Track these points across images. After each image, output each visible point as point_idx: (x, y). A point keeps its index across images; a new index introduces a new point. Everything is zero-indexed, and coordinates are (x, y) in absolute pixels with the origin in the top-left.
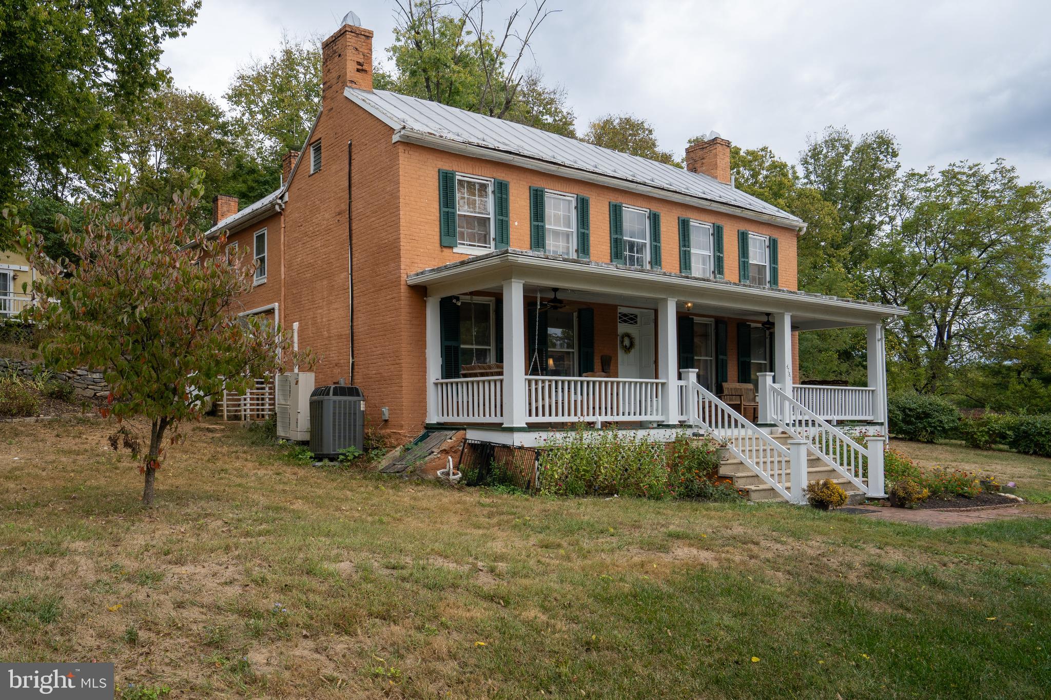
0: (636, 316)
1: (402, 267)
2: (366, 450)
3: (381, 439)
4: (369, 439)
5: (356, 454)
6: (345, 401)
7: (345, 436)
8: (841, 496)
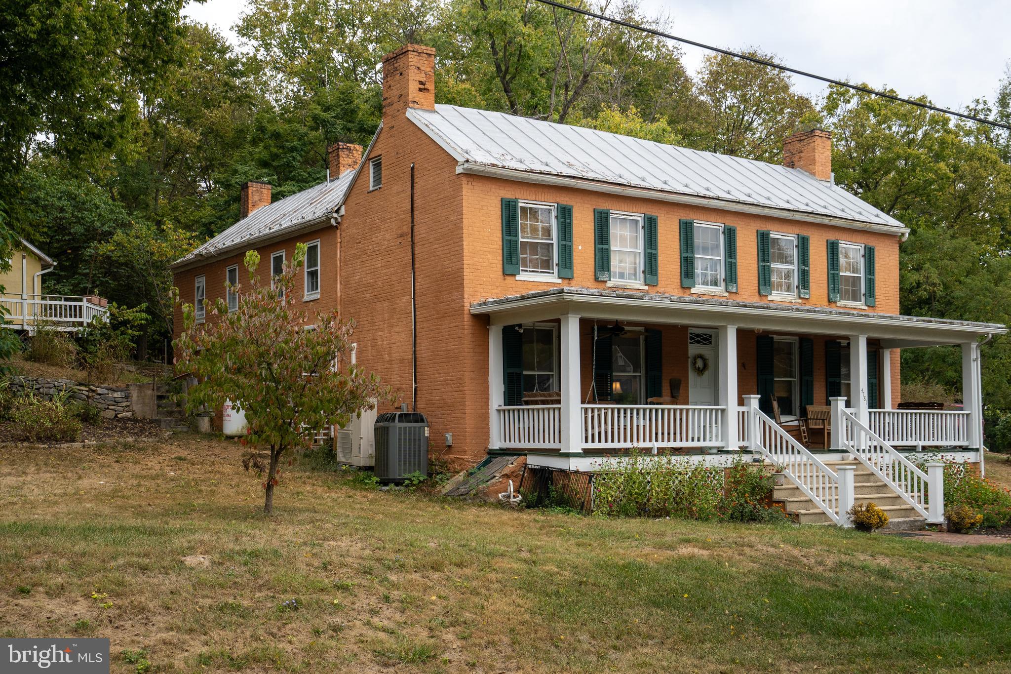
0: (711, 336)
1: (466, 296)
2: (430, 475)
3: (444, 464)
4: (432, 465)
5: (422, 479)
6: (410, 428)
7: (410, 462)
8: (880, 518)
